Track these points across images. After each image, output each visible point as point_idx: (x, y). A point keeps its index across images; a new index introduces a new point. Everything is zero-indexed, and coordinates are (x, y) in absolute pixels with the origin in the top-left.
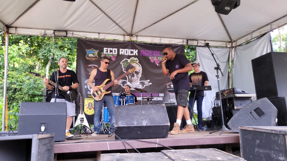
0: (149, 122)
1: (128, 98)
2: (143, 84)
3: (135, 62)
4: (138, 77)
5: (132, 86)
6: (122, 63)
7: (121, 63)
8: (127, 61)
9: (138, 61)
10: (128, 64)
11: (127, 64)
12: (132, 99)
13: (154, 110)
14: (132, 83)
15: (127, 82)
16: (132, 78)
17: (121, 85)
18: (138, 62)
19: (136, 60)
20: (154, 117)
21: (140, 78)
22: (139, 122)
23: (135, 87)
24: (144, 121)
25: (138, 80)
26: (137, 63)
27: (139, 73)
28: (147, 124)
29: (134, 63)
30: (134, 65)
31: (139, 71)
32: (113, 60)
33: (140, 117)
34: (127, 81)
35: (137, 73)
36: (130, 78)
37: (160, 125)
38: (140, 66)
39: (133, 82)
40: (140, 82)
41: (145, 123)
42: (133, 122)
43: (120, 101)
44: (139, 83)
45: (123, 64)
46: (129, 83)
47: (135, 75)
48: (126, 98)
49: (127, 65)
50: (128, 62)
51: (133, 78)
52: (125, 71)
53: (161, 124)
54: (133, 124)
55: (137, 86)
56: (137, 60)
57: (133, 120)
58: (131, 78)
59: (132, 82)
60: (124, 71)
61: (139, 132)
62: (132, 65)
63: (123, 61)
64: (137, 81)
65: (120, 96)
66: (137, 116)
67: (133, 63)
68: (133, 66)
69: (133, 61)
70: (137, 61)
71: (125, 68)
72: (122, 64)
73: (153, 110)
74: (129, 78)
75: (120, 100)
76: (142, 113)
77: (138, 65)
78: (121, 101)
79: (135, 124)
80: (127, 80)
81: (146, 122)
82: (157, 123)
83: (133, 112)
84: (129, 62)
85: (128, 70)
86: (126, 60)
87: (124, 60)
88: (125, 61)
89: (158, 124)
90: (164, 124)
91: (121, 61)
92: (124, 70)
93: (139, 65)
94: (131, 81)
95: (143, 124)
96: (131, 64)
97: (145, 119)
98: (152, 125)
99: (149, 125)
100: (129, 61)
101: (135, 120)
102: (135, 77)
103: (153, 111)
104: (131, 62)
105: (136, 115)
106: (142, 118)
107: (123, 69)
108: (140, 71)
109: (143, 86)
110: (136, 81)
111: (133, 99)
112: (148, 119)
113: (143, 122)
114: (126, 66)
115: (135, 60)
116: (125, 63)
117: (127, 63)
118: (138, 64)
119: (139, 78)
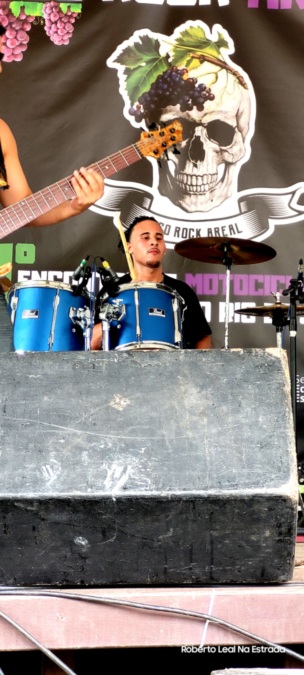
0: (148, 475)
1: (129, 305)
2: (259, 209)
3: (209, 51)
4: (228, 164)
5: (189, 225)
6: (117, 66)
7: (111, 63)
8: (157, 45)
9: (231, 49)
10: (163, 69)
11: (150, 73)
12: (157, 313)
13: (203, 387)
14: (188, 201)
15: (151, 197)
16: (189, 168)
17: (111, 219)
18: (233, 58)
19: (214, 38)
20: (190, 434)
21: (244, 168)
22: (79, 470)
23: (209, 231)
24: (114, 466)
25: (228, 185)
26: (223, 65)
27: (238, 137)
28: (136, 486)
29: (203, 59)
30: (201, 73)
31: (238, 116)
32: (56, 40)
33: (90, 439)
34: (154, 190)
35: (222, 133)
36: (172, 168)
37: (227, 492)
38: (242, 83)
39: (193, 198)
40: (241, 200)
41: (117, 480)
42: (38, 469)
43: (78, 327)
44: (232, 207)
45: (128, 72)
46: (166, 200)
47: (210, 147)
48: (117, 301)
49: (153, 80)
50: (163, 52)
51: (196, 171)
52: (138, 120)
53: (235, 486)
54: (37, 482)
55: (219, 224)
56: (221, 43)
57: (41, 452)
58: (181, 167)
59: (188, 199)
60: (132, 119)
61: (81, 541)
62: (185, 77)
63: (127, 51)
64: (220, 190)
65: (73, 287)
66: (70, 430)
67: (196, 62)
68: (194, 81)
69: (193, 48)
70: (222, 50)
71: (140, 95)
72: (121, 68)
73: (194, 391)
74: (162, 164)
75: (76, 318)
76: (108, 408)
77: (232, 78)
78: (82, 324)
79: (48, 484)
80: (150, 185)
81: (130, 470)
82: (209, 483)
83: (46, 398)
84: (168, 56)
85: (161, 113)
86: (145, 39)
87: (136, 37)
88: (136, 45)
89: (212, 487)
90: (257, 484)
91: (113, 49)
92: (131, 113)
93: (235, 74)
94: (178, 193)
95: (103, 488)
96: (181, 66)
97: (123, 450)
98: (164, 493)
99: (148, 493)
100: (167, 45)
101: (52, 454)
102: (210, 164)
103: (192, 397)
104: (180, 56)
105: (63, 418)
106: (109, 439)
107: (123, 104)
108: (243, 122)
109: (264, 227)
110: (212, 190)
111: (169, 311)
112: (148, 454)
113: (110, 473)
114: (143, 81)
115: (206, 43)
116: (139, 60)
117: (157, 61)
118: (228, 69)
119: (235, 171)
